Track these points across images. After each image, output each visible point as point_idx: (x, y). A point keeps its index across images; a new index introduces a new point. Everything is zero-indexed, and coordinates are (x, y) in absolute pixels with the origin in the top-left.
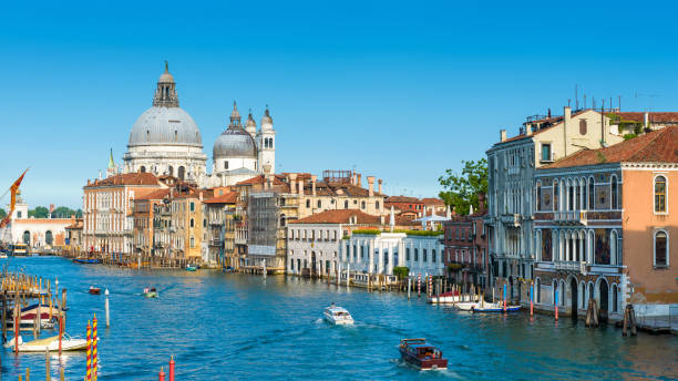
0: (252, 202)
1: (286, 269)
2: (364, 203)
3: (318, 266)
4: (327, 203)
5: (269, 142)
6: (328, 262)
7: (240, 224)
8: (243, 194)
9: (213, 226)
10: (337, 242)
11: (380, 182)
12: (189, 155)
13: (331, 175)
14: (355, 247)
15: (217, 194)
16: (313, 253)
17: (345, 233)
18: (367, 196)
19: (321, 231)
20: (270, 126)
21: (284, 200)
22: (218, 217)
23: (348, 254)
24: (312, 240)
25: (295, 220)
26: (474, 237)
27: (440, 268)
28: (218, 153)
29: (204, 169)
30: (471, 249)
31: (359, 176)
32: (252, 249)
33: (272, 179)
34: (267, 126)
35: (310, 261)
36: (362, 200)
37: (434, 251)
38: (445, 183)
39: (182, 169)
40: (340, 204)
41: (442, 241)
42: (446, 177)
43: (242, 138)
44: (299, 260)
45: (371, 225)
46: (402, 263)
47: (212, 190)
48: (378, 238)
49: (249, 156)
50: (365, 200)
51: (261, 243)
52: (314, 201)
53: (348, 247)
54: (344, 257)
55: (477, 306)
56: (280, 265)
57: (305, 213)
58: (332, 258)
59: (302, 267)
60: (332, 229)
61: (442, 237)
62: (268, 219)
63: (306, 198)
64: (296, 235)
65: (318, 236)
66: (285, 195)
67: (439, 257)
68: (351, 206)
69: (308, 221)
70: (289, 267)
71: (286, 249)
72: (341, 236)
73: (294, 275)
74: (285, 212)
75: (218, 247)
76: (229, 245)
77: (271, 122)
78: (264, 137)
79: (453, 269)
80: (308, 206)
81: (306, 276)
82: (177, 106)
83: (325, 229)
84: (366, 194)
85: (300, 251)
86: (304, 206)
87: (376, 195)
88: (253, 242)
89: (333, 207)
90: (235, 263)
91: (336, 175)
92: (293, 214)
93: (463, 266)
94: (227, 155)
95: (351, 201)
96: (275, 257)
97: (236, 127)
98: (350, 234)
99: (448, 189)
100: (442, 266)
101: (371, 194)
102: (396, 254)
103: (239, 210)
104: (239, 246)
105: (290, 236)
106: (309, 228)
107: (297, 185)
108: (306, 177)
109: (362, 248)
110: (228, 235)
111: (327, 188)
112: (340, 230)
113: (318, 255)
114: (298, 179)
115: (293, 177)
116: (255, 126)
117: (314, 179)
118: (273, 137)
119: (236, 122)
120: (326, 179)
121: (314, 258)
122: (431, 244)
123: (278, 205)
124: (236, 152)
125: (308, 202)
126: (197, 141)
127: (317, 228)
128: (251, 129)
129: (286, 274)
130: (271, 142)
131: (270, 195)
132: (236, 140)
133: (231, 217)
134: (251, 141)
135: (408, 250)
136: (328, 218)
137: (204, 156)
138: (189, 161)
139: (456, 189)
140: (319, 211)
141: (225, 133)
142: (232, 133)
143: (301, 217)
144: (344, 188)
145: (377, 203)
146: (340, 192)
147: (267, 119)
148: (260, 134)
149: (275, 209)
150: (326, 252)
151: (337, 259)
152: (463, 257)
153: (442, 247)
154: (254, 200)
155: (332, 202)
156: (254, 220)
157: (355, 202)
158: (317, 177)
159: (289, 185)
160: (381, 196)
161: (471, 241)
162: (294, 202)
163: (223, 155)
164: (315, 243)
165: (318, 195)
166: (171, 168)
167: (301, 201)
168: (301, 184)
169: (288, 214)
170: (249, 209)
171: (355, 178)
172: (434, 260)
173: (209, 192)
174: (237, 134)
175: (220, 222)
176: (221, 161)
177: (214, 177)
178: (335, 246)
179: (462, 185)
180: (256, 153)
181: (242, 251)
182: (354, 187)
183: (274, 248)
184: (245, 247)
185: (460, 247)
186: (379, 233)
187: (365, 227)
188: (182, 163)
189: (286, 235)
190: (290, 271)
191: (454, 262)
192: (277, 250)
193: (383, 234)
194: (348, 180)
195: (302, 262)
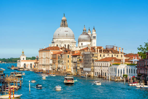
0: (84, 55)
1: (94, 75)
2: (117, 55)
3: (103, 74)
4: (106, 55)
5: (94, 37)
6: (105, 73)
7: (81, 62)
8: (82, 53)
9: (74, 62)
10: (108, 67)
11: (123, 49)
12: (71, 41)
13: (108, 47)
14: (113, 68)
15: (76, 53)
16: (101, 70)
17: (111, 64)
18: (119, 53)
19: (104, 64)
20: (95, 32)
21: (93, 54)
22: (75, 60)
23: (111, 71)
24: (101, 66)
25: (97, 61)
26: (145, 65)
27: (136, 75)
28: (79, 40)
29: (75, 45)
30: (144, 69)
31: (117, 47)
32: (84, 69)
33: (90, 48)
34: (94, 32)
35: (101, 73)
36: (117, 54)
37: (134, 70)
38: (140, 49)
39: (68, 46)
40: (110, 55)
41: (136, 67)
42: (140, 47)
43: (87, 36)
44: (97, 73)
45: (118, 62)
46: (126, 73)
47: (74, 52)
48: (119, 66)
49: (89, 41)
50: (118, 54)
51: (87, 67)
52: (102, 55)
53: (111, 68)
54: (110, 72)
55: (142, 86)
56: (92, 74)
57: (99, 58)
58: (107, 72)
59: (98, 74)
60: (107, 63)
61: (136, 66)
62: (89, 60)
63: (100, 54)
64: (97, 65)
65: (103, 65)
66: (94, 53)
67: (136, 72)
68: (114, 56)
69: (100, 61)
70: (95, 74)
71: (94, 69)
72: (109, 65)
73: (96, 77)
74: (93, 58)
75: (75, 68)
76: (78, 68)
77: (95, 31)
78: (93, 36)
79: (139, 75)
80: (101, 56)
81: (99, 77)
82: (67, 27)
83: (105, 63)
84: (118, 53)
85: (98, 70)
86: (99, 56)
87: (121, 53)
88: (85, 67)
89: (108, 57)
90: (80, 73)
91: (110, 47)
92: (96, 59)
93: (142, 75)
94: (82, 41)
95: (114, 55)
96: (90, 71)
97: (85, 33)
98: (112, 65)
99: (141, 51)
100: (136, 74)
101: (120, 53)
102: (124, 71)
103: (81, 58)
104: (81, 68)
105: (95, 65)
106: (100, 63)
107: (97, 50)
108: (100, 48)
109: (115, 69)
110: (78, 65)
111: (107, 51)
112: (109, 63)
113: (103, 71)
114: (97, 48)
115: (96, 48)
116: (90, 32)
117: (102, 48)
118: (96, 36)
119: (85, 31)
120: (107, 48)
121: (102, 72)
122: (134, 68)
123: (91, 56)
124: (85, 40)
125: (101, 55)
126: (73, 37)
127: (103, 63)
128: (89, 33)
129: (94, 76)
130: (95, 38)
131: (89, 53)
132: (85, 37)
133: (78, 59)
134: (89, 37)
135: (127, 69)
136: (106, 60)
137: (75, 42)
138: (71, 43)
139: (143, 51)
140: (104, 58)
141: (82, 35)
142: (84, 35)
143: (98, 59)
144: (112, 51)
145: (122, 55)
146: (110, 52)
147: (94, 30)
148: (92, 35)
149: (91, 57)
150: (105, 70)
151: (108, 72)
152: (142, 72)
153: (136, 69)
154: (85, 55)
155: (108, 55)
156: (85, 61)
157: (115, 55)
158: (103, 48)
159: (95, 50)
160: (123, 53)
161: (144, 67)
162: (96, 55)
163: (81, 41)
164: (102, 67)
165: (104, 53)
166: (65, 45)
167: (98, 55)
168: (99, 50)
169: (95, 59)
170: (84, 57)
171: (115, 48)
172: (134, 73)
173: (73, 52)
174: (85, 35)
175: (76, 61)
176: (80, 43)
177: (78, 48)
178: (107, 68)
179: (145, 50)
180: (91, 40)
181: (82, 70)
182: (115, 51)
183: (90, 69)
184: (82, 68)
185: (141, 69)
186: (120, 64)
187: (116, 63)
188: (69, 43)
189: (94, 65)
190: (95, 76)
191: (140, 73)
192: (91, 69)
193: (121, 65)
194: (113, 48)
195: (98, 73)
